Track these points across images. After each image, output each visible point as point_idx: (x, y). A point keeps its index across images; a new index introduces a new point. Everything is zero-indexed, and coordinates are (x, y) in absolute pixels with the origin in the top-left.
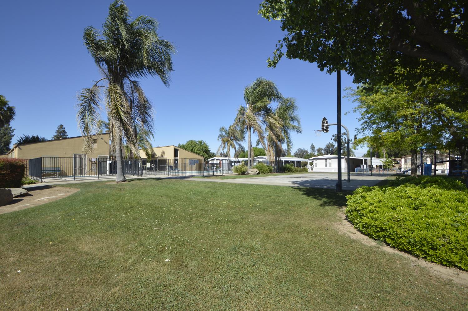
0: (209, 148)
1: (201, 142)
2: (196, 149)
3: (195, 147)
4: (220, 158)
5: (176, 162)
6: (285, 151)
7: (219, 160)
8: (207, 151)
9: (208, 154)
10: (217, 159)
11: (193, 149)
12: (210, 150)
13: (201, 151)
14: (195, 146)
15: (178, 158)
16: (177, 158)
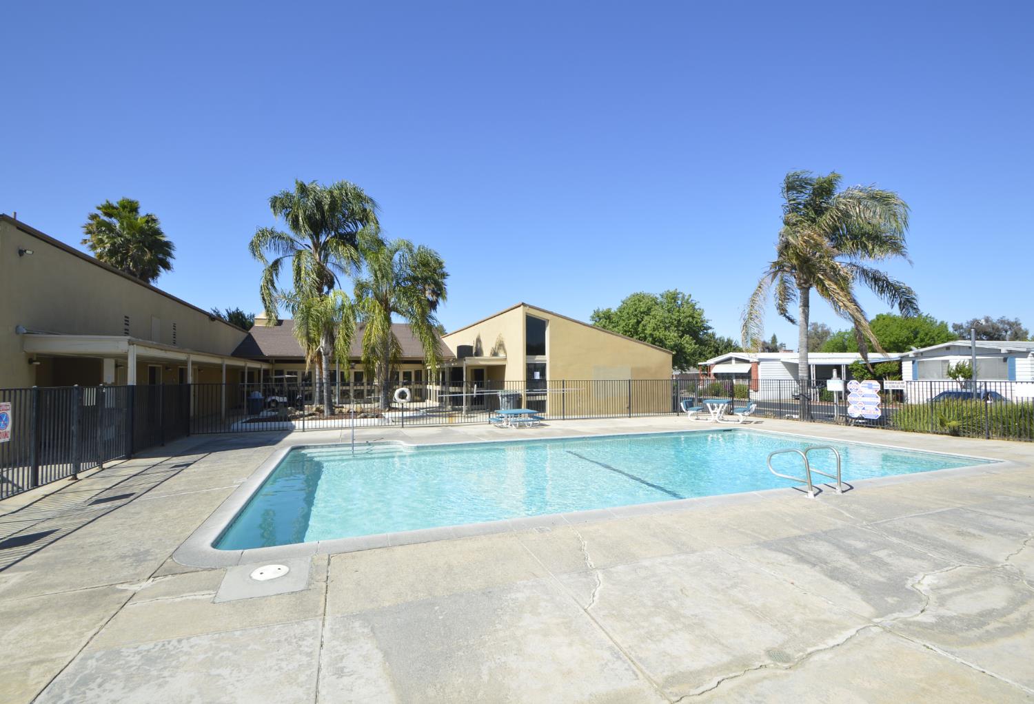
0: (706, 316)
1: (674, 297)
2: (649, 324)
3: (646, 318)
4: (753, 357)
5: (537, 376)
6: (1001, 326)
7: (747, 362)
8: (694, 329)
9: (700, 342)
10: (739, 360)
11: (638, 322)
12: (709, 324)
13: (673, 328)
14: (647, 312)
15: (546, 358)
16: (538, 359)
